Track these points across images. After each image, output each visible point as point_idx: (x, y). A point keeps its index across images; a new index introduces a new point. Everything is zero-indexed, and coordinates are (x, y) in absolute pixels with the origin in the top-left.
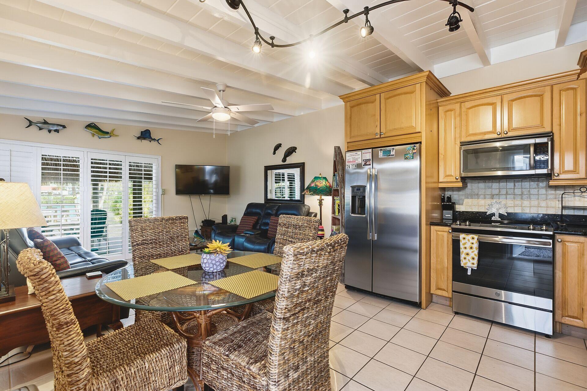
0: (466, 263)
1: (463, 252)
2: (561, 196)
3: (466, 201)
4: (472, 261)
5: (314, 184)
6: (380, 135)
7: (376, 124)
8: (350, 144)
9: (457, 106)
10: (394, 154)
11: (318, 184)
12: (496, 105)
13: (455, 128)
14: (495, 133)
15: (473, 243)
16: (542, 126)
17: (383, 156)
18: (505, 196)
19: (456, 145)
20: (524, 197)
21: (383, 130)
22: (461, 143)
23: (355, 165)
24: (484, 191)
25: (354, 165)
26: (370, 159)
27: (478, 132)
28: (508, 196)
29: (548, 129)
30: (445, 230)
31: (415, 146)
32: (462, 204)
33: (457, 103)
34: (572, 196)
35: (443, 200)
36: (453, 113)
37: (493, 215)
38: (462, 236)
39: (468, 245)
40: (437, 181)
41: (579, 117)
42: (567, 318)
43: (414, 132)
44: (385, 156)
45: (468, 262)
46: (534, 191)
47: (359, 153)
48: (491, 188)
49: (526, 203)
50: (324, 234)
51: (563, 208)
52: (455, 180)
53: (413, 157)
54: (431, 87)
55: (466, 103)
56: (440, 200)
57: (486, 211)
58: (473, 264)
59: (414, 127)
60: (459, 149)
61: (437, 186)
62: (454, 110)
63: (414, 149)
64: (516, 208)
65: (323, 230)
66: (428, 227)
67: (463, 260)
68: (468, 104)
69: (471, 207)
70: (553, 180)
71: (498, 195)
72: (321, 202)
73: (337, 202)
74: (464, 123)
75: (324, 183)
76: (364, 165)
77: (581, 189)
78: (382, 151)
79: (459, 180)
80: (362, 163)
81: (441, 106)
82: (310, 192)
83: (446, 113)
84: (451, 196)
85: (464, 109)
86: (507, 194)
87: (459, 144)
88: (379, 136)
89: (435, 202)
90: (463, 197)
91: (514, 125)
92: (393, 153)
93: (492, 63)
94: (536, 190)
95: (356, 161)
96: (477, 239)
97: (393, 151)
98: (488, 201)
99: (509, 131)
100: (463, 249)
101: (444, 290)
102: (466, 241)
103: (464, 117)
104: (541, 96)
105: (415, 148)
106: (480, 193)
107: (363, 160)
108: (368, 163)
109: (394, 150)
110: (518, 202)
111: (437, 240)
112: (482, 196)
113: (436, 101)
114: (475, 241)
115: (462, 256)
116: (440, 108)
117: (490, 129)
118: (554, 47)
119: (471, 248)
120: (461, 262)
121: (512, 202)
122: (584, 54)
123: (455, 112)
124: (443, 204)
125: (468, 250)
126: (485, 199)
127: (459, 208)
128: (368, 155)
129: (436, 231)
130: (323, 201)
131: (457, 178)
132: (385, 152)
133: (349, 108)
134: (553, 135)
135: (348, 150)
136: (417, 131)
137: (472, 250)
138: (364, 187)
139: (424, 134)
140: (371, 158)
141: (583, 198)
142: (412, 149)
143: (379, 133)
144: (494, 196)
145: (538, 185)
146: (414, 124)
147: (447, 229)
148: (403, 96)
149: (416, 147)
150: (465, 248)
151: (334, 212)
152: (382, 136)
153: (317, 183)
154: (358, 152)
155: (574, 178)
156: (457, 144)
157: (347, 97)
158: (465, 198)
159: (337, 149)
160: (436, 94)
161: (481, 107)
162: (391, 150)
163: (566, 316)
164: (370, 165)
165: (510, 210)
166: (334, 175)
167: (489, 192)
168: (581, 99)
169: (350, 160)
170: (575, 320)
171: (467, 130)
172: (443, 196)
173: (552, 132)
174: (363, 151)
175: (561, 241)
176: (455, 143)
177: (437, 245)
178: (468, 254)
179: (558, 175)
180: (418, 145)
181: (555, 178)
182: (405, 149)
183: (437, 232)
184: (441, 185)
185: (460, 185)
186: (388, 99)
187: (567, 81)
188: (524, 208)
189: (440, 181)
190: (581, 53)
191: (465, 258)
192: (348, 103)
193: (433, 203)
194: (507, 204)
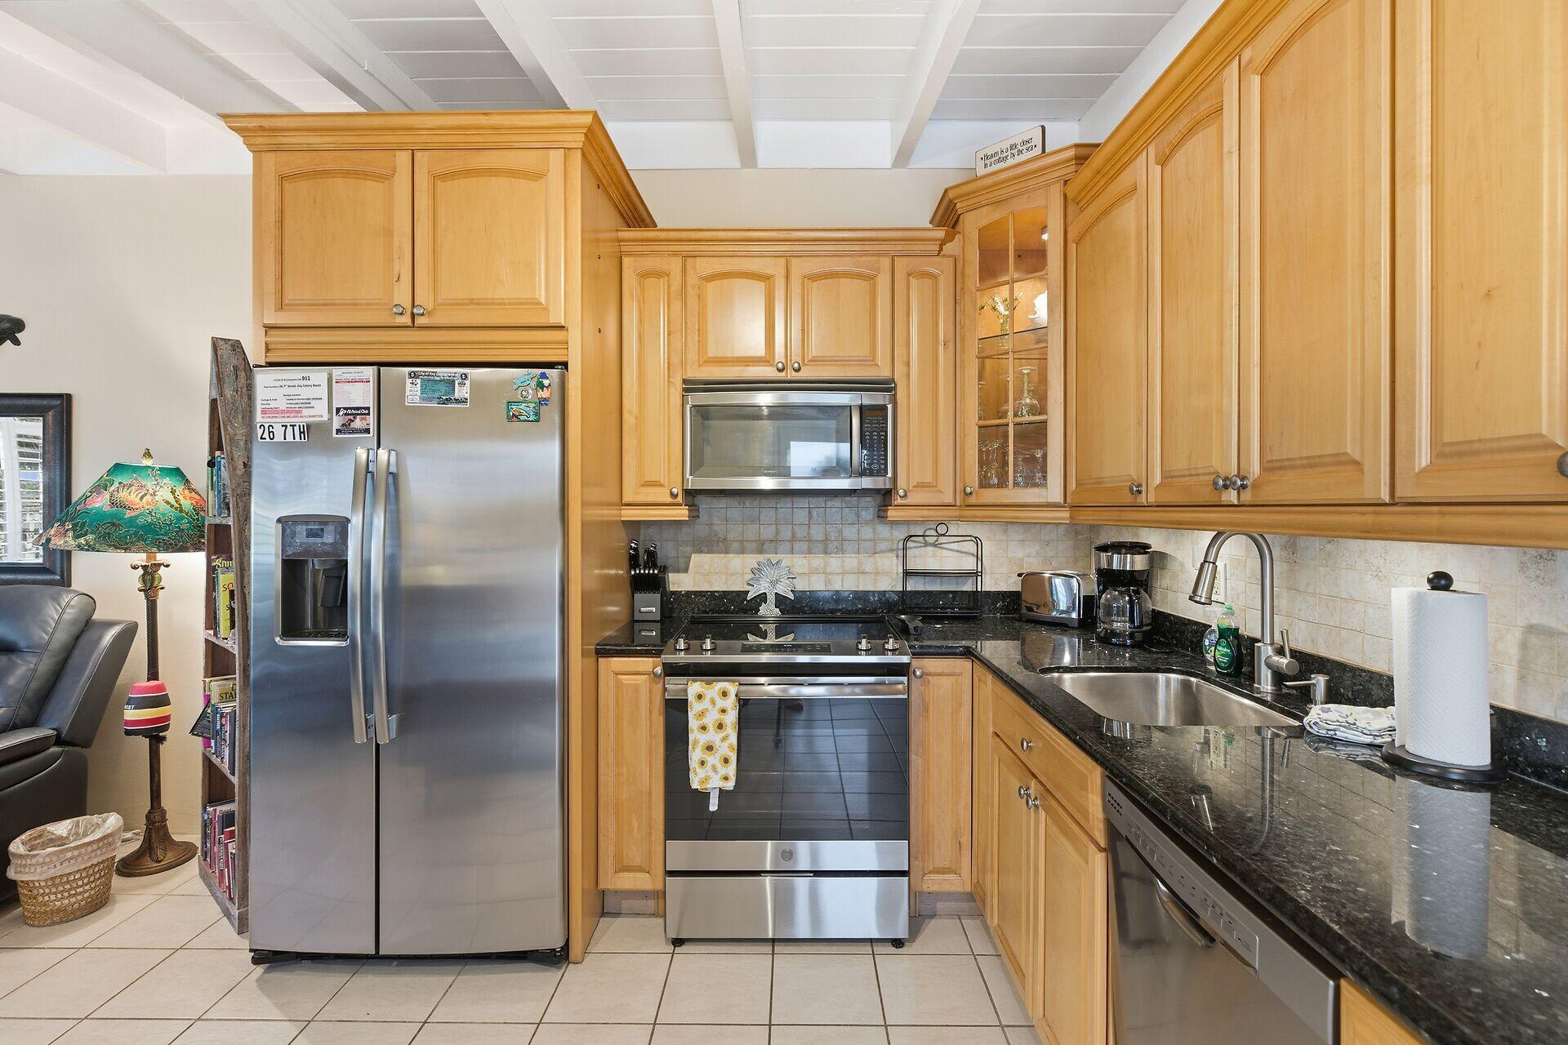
0: (706, 779)
1: (696, 742)
2: (901, 544)
3: (695, 559)
4: (723, 771)
5: (108, 496)
6: (413, 315)
7: (396, 272)
8: (277, 337)
9: (675, 265)
10: (467, 396)
11: (130, 496)
12: (774, 282)
13: (669, 334)
14: (772, 365)
15: (724, 711)
16: (871, 361)
17: (423, 399)
18: (788, 546)
19: (672, 389)
20: (831, 546)
21: (424, 298)
22: (685, 381)
23: (297, 429)
24: (741, 529)
25: (293, 426)
26: (368, 408)
27: (729, 354)
28: (797, 546)
29: (884, 373)
30: (641, 669)
31: (544, 376)
32: (686, 570)
33: (675, 254)
34: (920, 545)
35: (634, 561)
36: (662, 282)
37: (763, 598)
38: (695, 687)
39: (710, 720)
40: (616, 499)
41: (941, 348)
42: (932, 876)
43: (542, 321)
44: (429, 400)
45: (712, 774)
46: (850, 532)
47: (319, 375)
48: (756, 520)
49: (834, 562)
50: (167, 718)
51: (907, 574)
52: (669, 500)
53: (537, 414)
54: (598, 178)
55: (698, 259)
56: (625, 563)
57: (747, 588)
58: (726, 778)
59: (541, 304)
60: (679, 402)
61: (617, 516)
62: (668, 275)
63: (541, 386)
64: (814, 578)
65: (163, 701)
66: (591, 660)
67: (699, 770)
68: (705, 266)
69: (708, 577)
70: (896, 506)
71: (775, 541)
72: (152, 575)
73: (226, 579)
74: (693, 321)
75: (164, 494)
76: (338, 431)
77: (938, 528)
78: (419, 381)
79: (680, 499)
80: (331, 419)
81: (630, 254)
82: (76, 537)
83: (642, 279)
84: (655, 548)
85: (692, 280)
86: (793, 539)
87: (679, 385)
88: (406, 320)
89: (612, 569)
90: (688, 549)
91: (814, 350)
92: (461, 392)
93: (761, 162)
94: (854, 529)
95: (306, 412)
96: (736, 696)
97: (462, 384)
98: (752, 560)
99: (804, 365)
100: (696, 731)
101: (640, 869)
102: (706, 703)
103: (692, 302)
104: (871, 278)
105: (546, 382)
106: (731, 536)
107: (338, 410)
108: (358, 423)
109: (467, 382)
110: (817, 560)
111: (617, 704)
112: (736, 545)
113: (614, 235)
114: (731, 703)
115: (695, 755)
116: (626, 260)
117: (760, 350)
118: (888, 163)
119: (720, 726)
120: (691, 775)
121: (805, 561)
122: (951, 195)
123: (668, 281)
124: (633, 573)
125: (713, 736)
126: (743, 553)
127: (678, 582)
128: (358, 390)
129: (617, 674)
130: (162, 571)
131: (675, 491)
132: (429, 384)
133: (271, 178)
134: (895, 389)
135: (269, 360)
136: (552, 321)
137: (722, 734)
138: (343, 524)
139: (575, 337)
140: (370, 402)
141: (940, 550)
142: (533, 384)
143: (407, 304)
144: (765, 547)
145: (858, 516)
146: (543, 293)
147: (646, 663)
148: (503, 182)
149: (547, 378)
150: (704, 728)
151: (212, 622)
152: (420, 321)
153: (123, 495)
154: (312, 376)
155: (934, 502)
156: (673, 383)
157: (262, 128)
158: (693, 552)
159: (225, 351)
160: (614, 213)
161: (739, 283)
162: (457, 382)
163: (930, 873)
164: (367, 431)
165: (802, 585)
166: (211, 464)
167: (751, 532)
168: (945, 305)
169: (273, 405)
170: (946, 876)
171: (702, 343)
172: (635, 549)
173: (893, 380)
174: (337, 372)
175: (921, 677)
176: (669, 382)
177: (618, 719)
178: (710, 748)
179: (905, 496)
180: (553, 373)
181: (899, 501)
182: (511, 382)
183: (620, 677)
184: (630, 514)
185: (682, 513)
186: (445, 176)
187: (919, 253)
188: (830, 577)
189: (626, 499)
190: (946, 191)
191: (702, 763)
192: (269, 159)
193: (606, 571)
194: (793, 566)
